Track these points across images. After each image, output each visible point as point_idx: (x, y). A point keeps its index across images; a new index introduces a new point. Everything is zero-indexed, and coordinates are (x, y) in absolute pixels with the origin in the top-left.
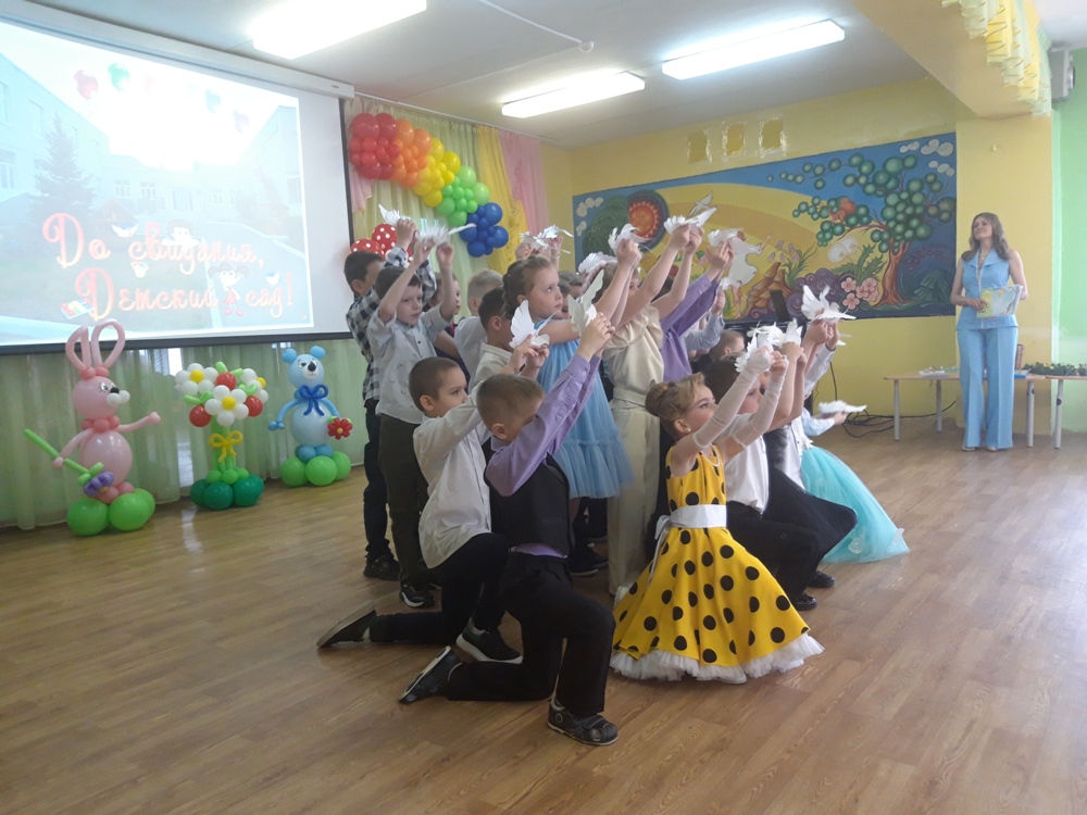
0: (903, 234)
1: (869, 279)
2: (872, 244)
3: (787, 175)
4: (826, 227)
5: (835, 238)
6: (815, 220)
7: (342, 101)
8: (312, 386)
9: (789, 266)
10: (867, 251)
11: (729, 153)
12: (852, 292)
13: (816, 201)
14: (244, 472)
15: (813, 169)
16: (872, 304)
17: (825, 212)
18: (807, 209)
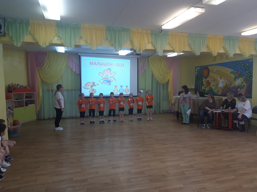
0: (249, 79)
1: (242, 89)
2: (243, 81)
3: (229, 65)
4: (235, 77)
5: (237, 79)
6: (234, 75)
9: (229, 84)
10: (242, 83)
11: (220, 60)
12: (239, 91)
13: (234, 71)
15: (234, 64)
17: (235, 74)
18: (233, 72)
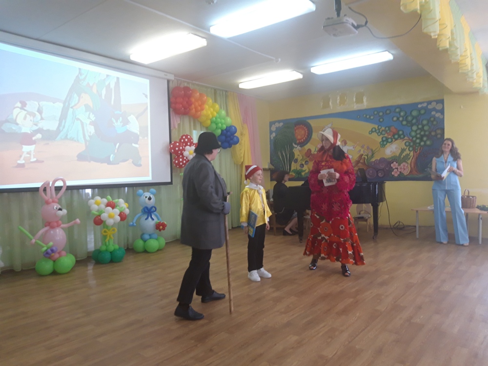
0: (419, 143)
1: (404, 163)
2: (405, 147)
3: (366, 116)
4: (384, 139)
5: (388, 144)
6: (379, 135)
7: (168, 81)
8: (149, 207)
9: (367, 156)
10: (403, 150)
11: (340, 105)
12: (396, 168)
13: (380, 127)
14: (117, 247)
15: (378, 113)
16: (405, 174)
17: (384, 133)
18: (376, 131)
